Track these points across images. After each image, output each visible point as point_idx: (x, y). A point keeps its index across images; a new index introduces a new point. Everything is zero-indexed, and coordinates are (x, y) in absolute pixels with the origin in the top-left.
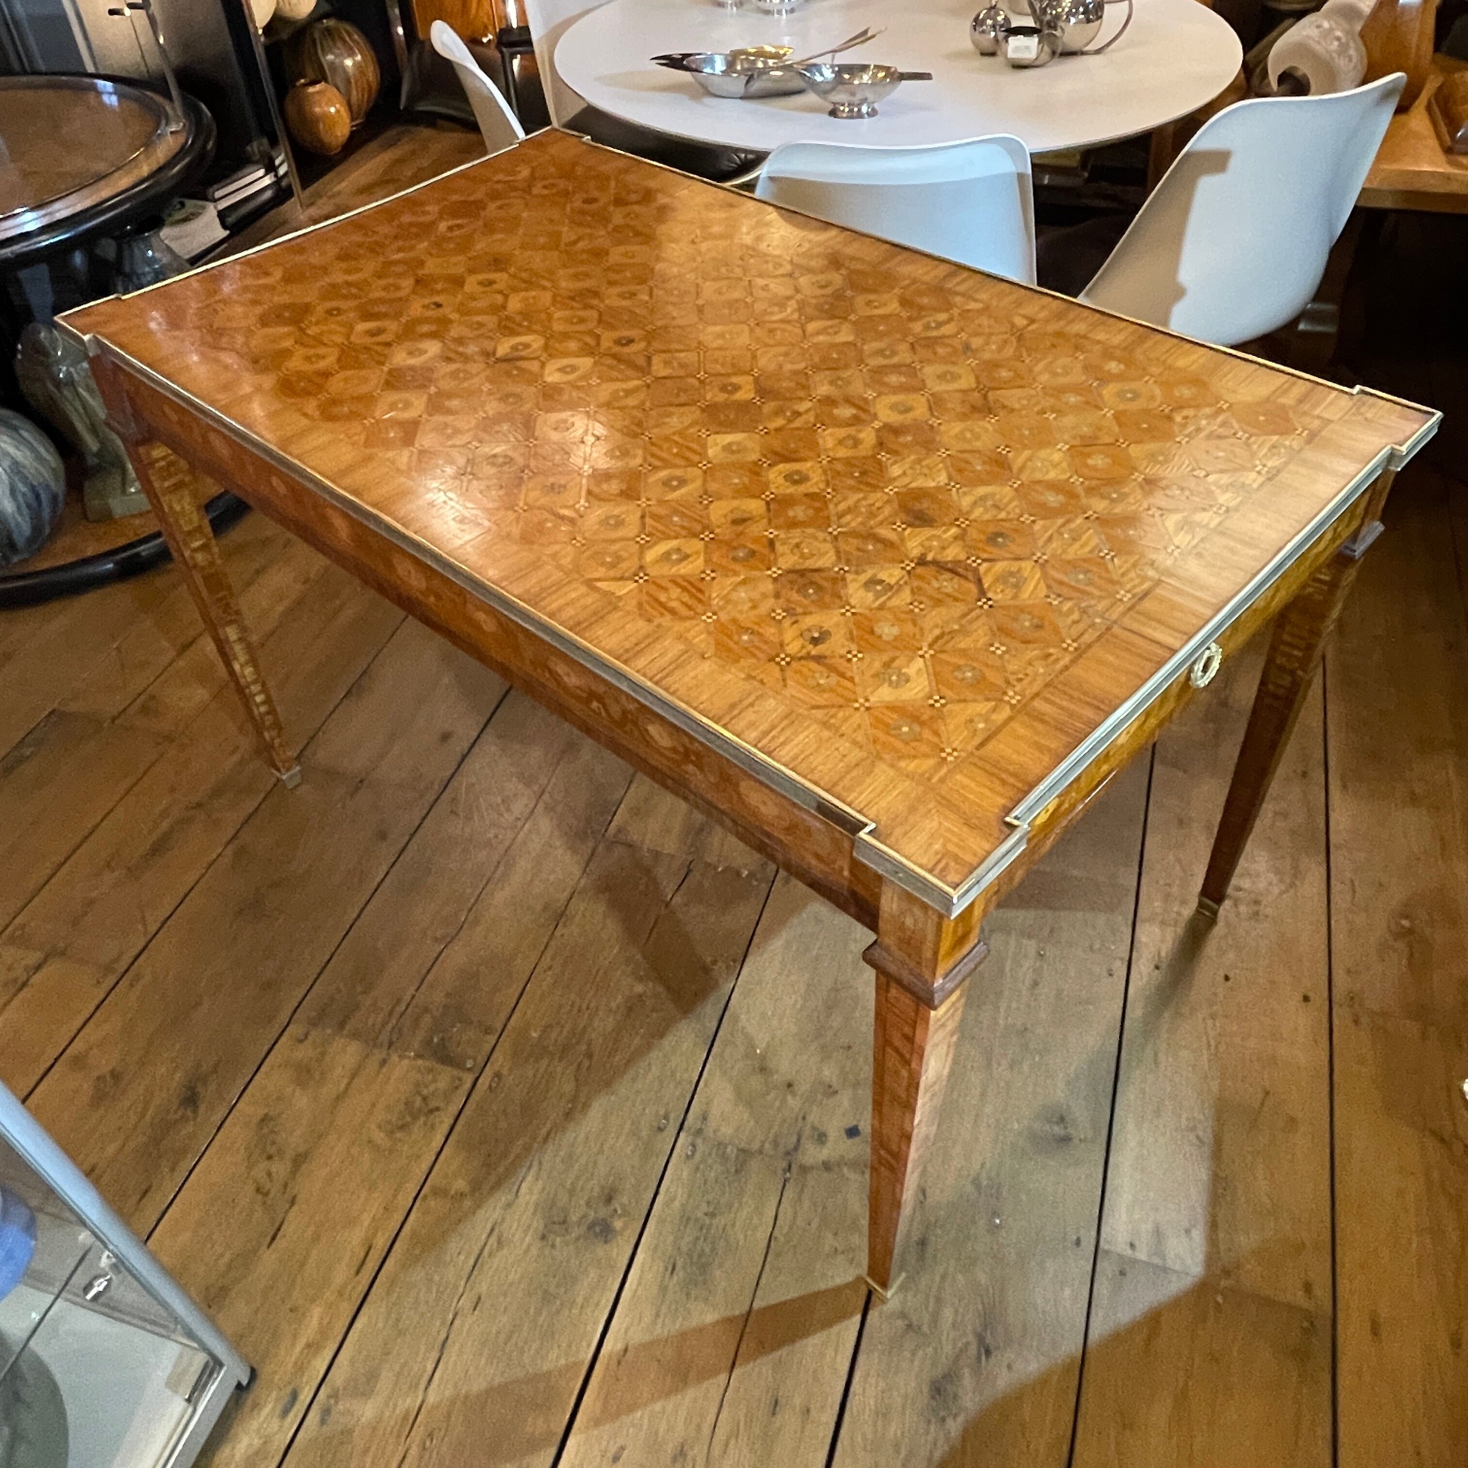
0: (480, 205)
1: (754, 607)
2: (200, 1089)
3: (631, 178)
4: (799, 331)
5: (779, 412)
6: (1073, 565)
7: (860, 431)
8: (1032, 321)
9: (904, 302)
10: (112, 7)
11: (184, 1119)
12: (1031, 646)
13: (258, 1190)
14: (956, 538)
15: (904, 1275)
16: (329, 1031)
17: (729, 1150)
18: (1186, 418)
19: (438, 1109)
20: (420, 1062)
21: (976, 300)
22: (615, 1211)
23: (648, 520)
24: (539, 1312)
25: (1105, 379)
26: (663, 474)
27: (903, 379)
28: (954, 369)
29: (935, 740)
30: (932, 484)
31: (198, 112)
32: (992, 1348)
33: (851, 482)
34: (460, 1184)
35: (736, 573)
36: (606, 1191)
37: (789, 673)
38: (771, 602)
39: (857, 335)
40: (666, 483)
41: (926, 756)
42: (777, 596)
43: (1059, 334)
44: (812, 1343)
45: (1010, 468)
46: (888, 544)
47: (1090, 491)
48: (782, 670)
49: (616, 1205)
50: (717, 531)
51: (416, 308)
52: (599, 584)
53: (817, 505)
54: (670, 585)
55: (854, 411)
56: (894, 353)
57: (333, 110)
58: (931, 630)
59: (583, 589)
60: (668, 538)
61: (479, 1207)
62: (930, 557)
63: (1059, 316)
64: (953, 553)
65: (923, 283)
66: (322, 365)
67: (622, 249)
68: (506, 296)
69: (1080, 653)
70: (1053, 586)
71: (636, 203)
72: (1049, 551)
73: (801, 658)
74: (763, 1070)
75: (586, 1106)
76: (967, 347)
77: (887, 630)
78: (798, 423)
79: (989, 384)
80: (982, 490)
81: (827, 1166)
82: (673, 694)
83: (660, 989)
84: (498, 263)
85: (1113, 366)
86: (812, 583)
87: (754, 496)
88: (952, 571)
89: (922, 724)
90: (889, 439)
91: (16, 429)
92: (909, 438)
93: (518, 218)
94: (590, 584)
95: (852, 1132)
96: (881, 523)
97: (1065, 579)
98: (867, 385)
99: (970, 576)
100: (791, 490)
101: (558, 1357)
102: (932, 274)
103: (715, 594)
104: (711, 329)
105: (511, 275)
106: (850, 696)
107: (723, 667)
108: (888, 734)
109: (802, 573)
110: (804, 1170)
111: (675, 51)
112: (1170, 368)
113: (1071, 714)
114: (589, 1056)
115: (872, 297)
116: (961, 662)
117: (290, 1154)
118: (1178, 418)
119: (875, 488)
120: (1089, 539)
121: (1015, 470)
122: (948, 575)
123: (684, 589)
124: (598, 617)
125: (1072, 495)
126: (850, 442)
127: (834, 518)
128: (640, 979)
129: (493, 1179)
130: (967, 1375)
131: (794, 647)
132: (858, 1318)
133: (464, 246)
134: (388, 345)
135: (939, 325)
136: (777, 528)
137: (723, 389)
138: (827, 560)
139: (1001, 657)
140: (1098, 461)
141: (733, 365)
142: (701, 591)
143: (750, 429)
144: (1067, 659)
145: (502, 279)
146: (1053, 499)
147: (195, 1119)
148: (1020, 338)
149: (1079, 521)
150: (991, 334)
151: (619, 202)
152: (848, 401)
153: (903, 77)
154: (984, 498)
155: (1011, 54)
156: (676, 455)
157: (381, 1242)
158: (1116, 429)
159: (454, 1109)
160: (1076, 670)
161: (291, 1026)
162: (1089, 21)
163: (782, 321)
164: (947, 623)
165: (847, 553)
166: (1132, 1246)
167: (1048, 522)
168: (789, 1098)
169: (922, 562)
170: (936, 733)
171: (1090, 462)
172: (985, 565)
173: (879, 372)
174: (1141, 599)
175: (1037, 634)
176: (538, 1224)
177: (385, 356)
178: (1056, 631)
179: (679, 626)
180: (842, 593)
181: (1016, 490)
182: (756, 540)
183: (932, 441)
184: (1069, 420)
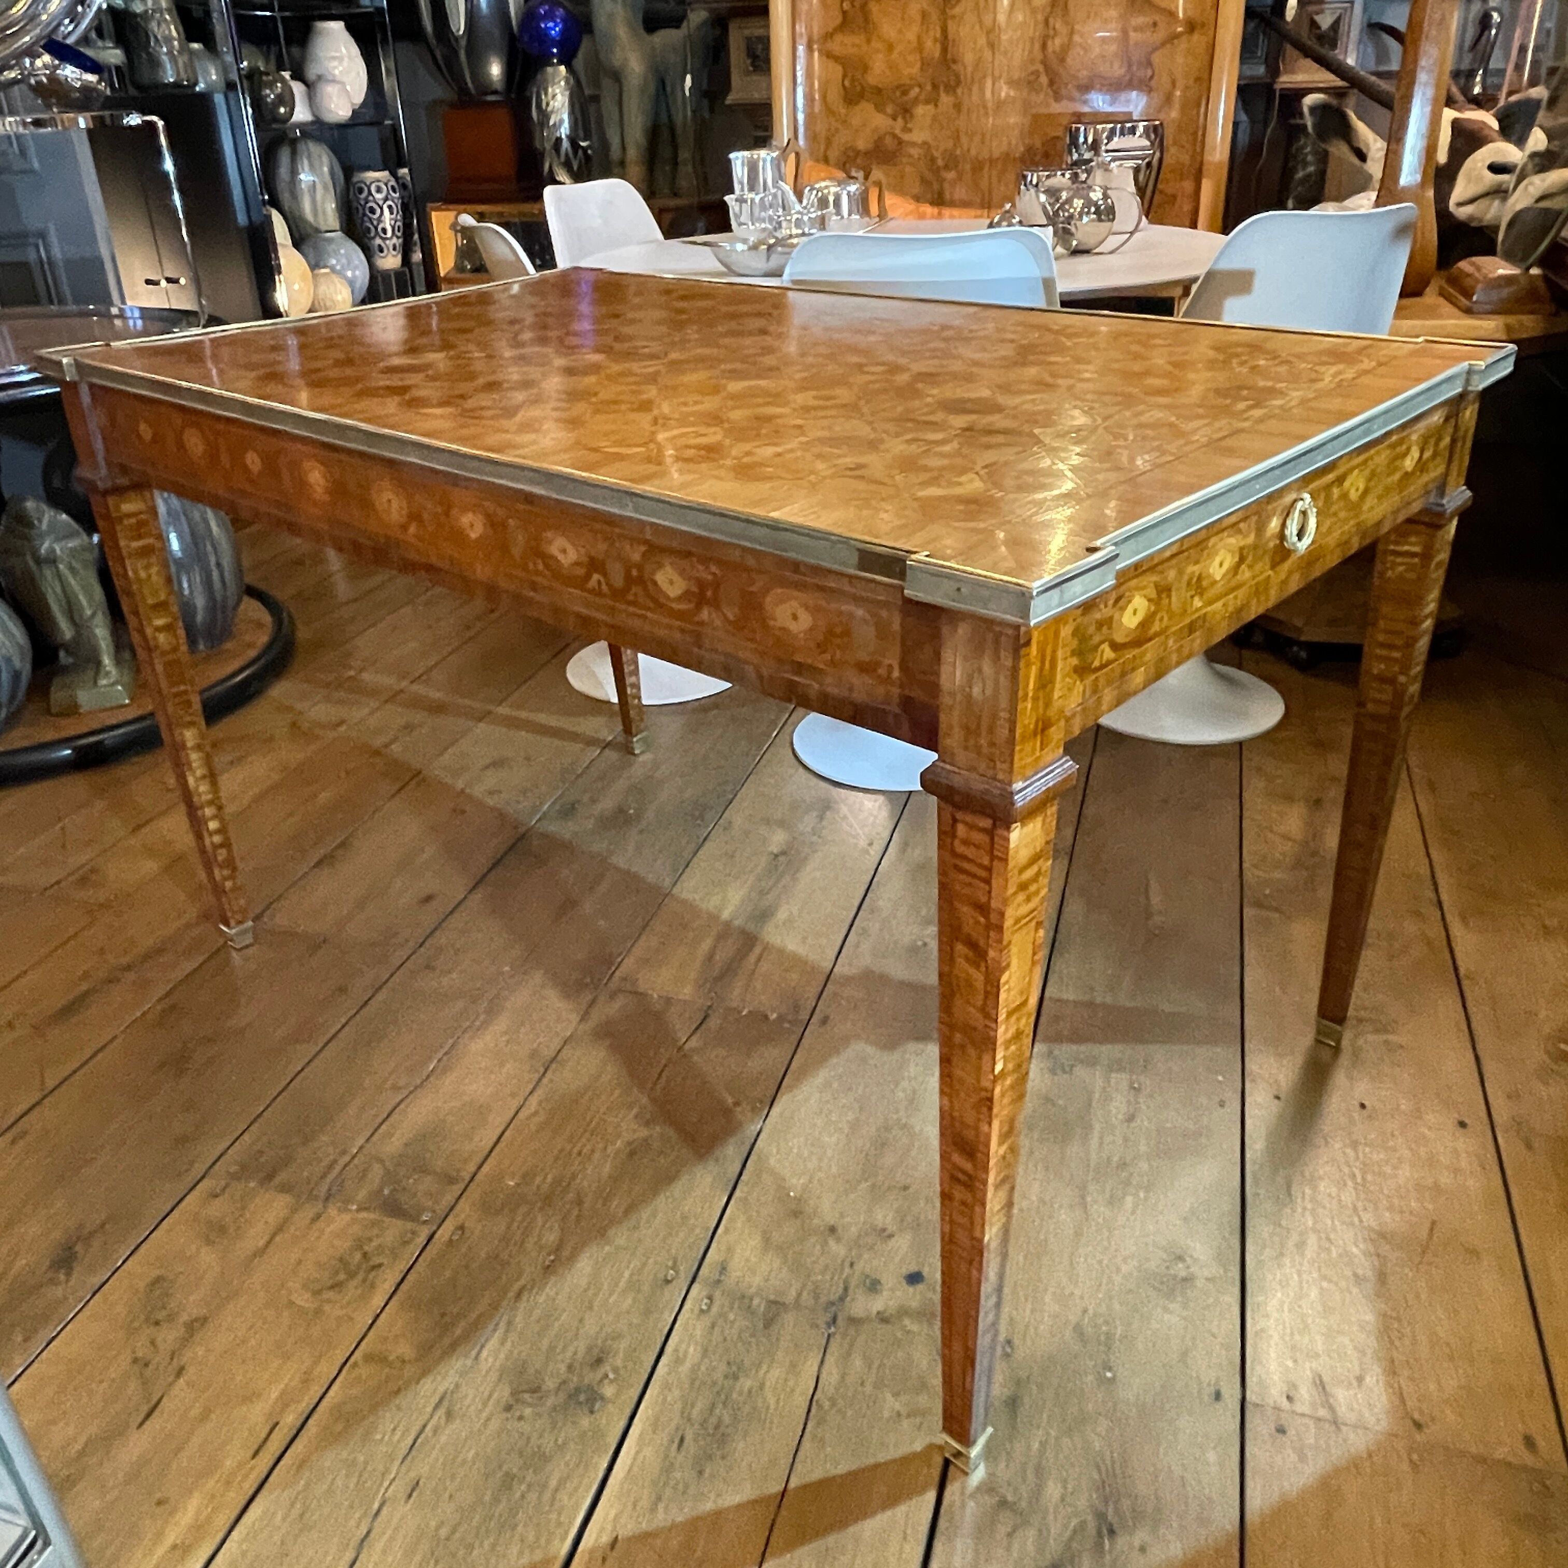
2: (79, 1249)
10: (149, 277)
11: (53, 1282)
13: (135, 1361)
15: (990, 1430)
16: (252, 1185)
17: (756, 1302)
19: (380, 1265)
20: (364, 1215)
22: (606, 1376)
24: (496, 1500)
30: (975, 396)
32: (1115, 1526)
34: (405, 1349)
36: (596, 1351)
44: (870, 1527)
46: (929, 423)
49: (607, 1368)
61: (425, 1373)
74: (796, 1214)
75: (572, 1258)
81: (883, 1318)
83: (671, 1132)
92: (947, 377)
95: (914, 1278)
101: (521, 1553)
110: (853, 1321)
114: (580, 1202)
117: (184, 1319)
128: (647, 1124)
129: (447, 1341)
130: (1085, 1562)
132: (931, 1496)
147: (67, 1281)
157: (290, 1419)
159: (403, 1266)
161: (205, 1181)
162: (1100, 220)
166: (1289, 1397)
168: (832, 1243)
176: (504, 1392)
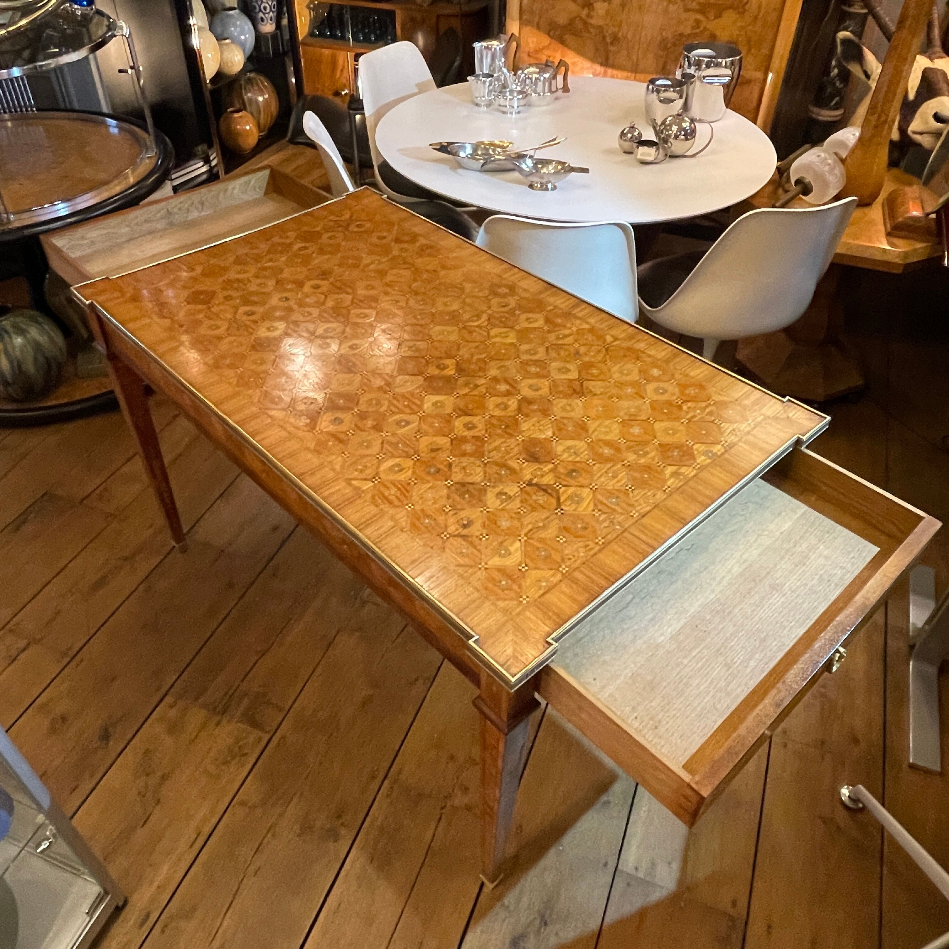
0: (319, 235)
1: (435, 503)
2: (111, 730)
3: (407, 225)
4: (485, 334)
5: (467, 384)
6: (610, 494)
7: (509, 400)
8: (616, 339)
9: (548, 321)
10: (121, 68)
11: (100, 747)
12: (579, 539)
13: (139, 793)
14: (551, 471)
15: (502, 875)
16: (189, 702)
17: (412, 792)
18: (689, 408)
19: (246, 754)
20: (240, 725)
21: (587, 323)
22: (342, 824)
23: (386, 446)
25: (649, 379)
26: (397, 417)
27: (538, 370)
28: (568, 366)
29: (518, 590)
30: (544, 437)
31: (165, 144)
32: (548, 922)
33: (499, 431)
34: (255, 800)
35: (428, 482)
36: (339, 811)
37: (447, 544)
38: (444, 501)
39: (518, 339)
40: (398, 423)
41: (511, 599)
42: (448, 497)
43: (629, 349)
45: (587, 431)
46: (512, 471)
47: (629, 448)
48: (444, 542)
49: (343, 820)
50: (422, 455)
51: (274, 301)
52: (354, 482)
53: (478, 443)
54: (390, 485)
55: (508, 387)
56: (536, 353)
57: (248, 128)
58: (528, 524)
59: (344, 484)
60: (393, 456)
62: (534, 482)
63: (631, 337)
64: (548, 479)
65: (561, 309)
66: (217, 332)
67: (395, 271)
68: (326, 296)
69: (605, 545)
70: (597, 503)
71: (407, 242)
72: (599, 483)
73: (455, 536)
74: (436, 747)
76: (577, 353)
77: (504, 524)
78: (475, 392)
79: (585, 377)
80: (570, 443)
81: (467, 808)
82: (383, 551)
84: (325, 274)
85: (655, 372)
86: (468, 491)
87: (444, 436)
88: (545, 491)
89: (514, 581)
90: (524, 405)
91: (40, 324)
92: (536, 407)
93: (339, 246)
94: (348, 481)
96: (511, 458)
97: (605, 501)
98: (518, 372)
99: (554, 495)
100: (466, 433)
102: (566, 304)
103: (415, 495)
104: (438, 328)
105: (331, 283)
106: (477, 560)
107: (412, 538)
108: (495, 585)
109: (463, 485)
110: (453, 808)
111: (444, 140)
112: (687, 375)
113: (593, 581)
115: (530, 315)
116: (540, 546)
117: (159, 774)
118: (685, 408)
119: (511, 436)
120: (623, 477)
121: (590, 431)
122: (542, 493)
123: (399, 489)
124: (350, 501)
125: (618, 450)
126: (503, 406)
127: (486, 453)
128: (373, 687)
129: (273, 799)
130: (532, 937)
131: (452, 529)
132: (474, 898)
133: (306, 261)
134: (256, 322)
135: (565, 336)
136: (454, 456)
137: (438, 367)
138: (478, 478)
139: (562, 544)
140: (636, 430)
141: (446, 353)
142: (408, 491)
143: (449, 394)
144: (597, 548)
145: (325, 285)
146: (607, 451)
147: (106, 747)
148: (607, 350)
149: (619, 466)
150: (592, 345)
151: (397, 240)
152: (506, 381)
153: (573, 169)
154: (569, 448)
155: (639, 157)
156: (406, 406)
158: (650, 411)
159: (255, 755)
160: (601, 556)
161: (167, 697)
162: (687, 139)
163: (477, 326)
164: (537, 521)
165: (490, 474)
166: (636, 869)
167: (602, 466)
169: (530, 484)
170: (520, 587)
171: (632, 430)
172: (563, 489)
173: (526, 363)
174: (643, 516)
175: (584, 533)
176: (298, 827)
177: (253, 329)
178: (595, 531)
179: (392, 511)
180: (483, 498)
181: (588, 444)
182: (442, 463)
183: (548, 410)
184: (624, 404)
